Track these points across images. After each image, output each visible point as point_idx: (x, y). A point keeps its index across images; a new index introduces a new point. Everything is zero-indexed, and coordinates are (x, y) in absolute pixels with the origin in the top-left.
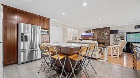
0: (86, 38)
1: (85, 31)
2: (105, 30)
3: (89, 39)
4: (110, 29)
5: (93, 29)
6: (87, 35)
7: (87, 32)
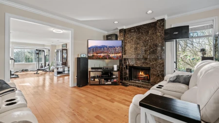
0: (102, 55)
1: (104, 36)
2: (150, 32)
3: (111, 55)
4: (164, 26)
5: (121, 31)
6: (103, 47)
7: (108, 37)
